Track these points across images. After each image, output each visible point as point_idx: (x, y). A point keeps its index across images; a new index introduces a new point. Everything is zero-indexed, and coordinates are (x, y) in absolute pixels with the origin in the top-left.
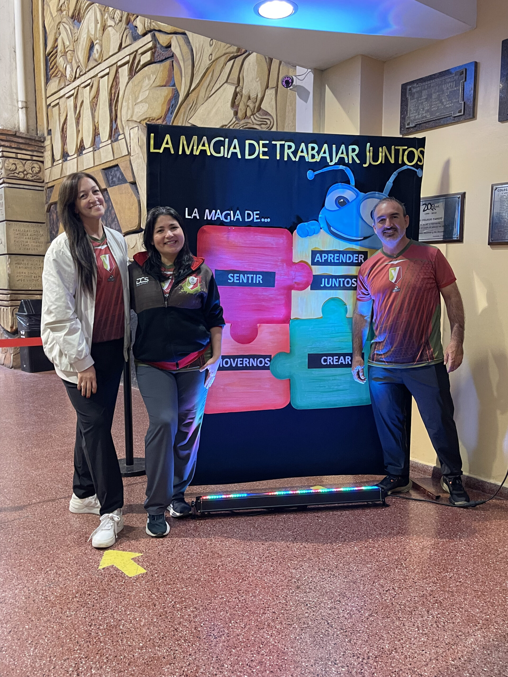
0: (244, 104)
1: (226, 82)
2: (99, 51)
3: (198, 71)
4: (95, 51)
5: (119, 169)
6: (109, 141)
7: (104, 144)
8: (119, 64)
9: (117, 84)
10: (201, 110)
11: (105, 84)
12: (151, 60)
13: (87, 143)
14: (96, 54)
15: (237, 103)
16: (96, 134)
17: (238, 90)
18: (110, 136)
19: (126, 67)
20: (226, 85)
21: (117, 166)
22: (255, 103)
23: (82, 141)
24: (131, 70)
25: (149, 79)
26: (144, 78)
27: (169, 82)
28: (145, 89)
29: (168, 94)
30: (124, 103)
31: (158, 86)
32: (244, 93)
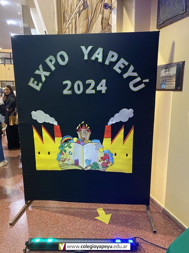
0: (105, 22)
1: (100, 13)
2: (73, 8)
3: (93, 10)
8: (77, 12)
9: (76, 21)
10: (94, 27)
12: (83, 8)
14: (72, 10)
15: (103, 22)
20: (100, 15)
22: (107, 21)
24: (79, 14)
26: (81, 17)
27: (87, 17)
28: (82, 21)
29: (87, 22)
30: (78, 28)
31: (85, 19)
32: (104, 17)
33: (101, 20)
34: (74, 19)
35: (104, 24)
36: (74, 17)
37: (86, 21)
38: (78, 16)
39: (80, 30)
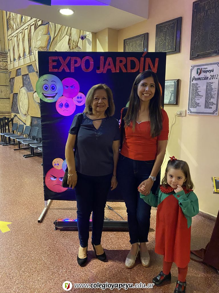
0: (72, 44)
1: (66, 34)
2: (24, 19)
3: (57, 29)
4: (23, 19)
5: (32, 66)
6: (29, 55)
7: (27, 56)
8: (31, 24)
9: (31, 32)
10: (58, 45)
11: (27, 32)
12: (41, 24)
13: (22, 55)
14: (23, 20)
15: (70, 43)
16: (24, 52)
17: (70, 38)
18: (29, 53)
19: (33, 26)
20: (66, 35)
21: (31, 65)
22: (76, 43)
23: (20, 54)
24: (35, 27)
25: (41, 32)
26: (39, 31)
27: (48, 33)
28: (40, 35)
29: (48, 38)
30: (33, 40)
31: (44, 34)
32: (72, 39)
33: (68, 41)
34: (27, 29)
35: (71, 45)
36: (27, 28)
37: (46, 37)
38: (34, 29)
39: (37, 43)
